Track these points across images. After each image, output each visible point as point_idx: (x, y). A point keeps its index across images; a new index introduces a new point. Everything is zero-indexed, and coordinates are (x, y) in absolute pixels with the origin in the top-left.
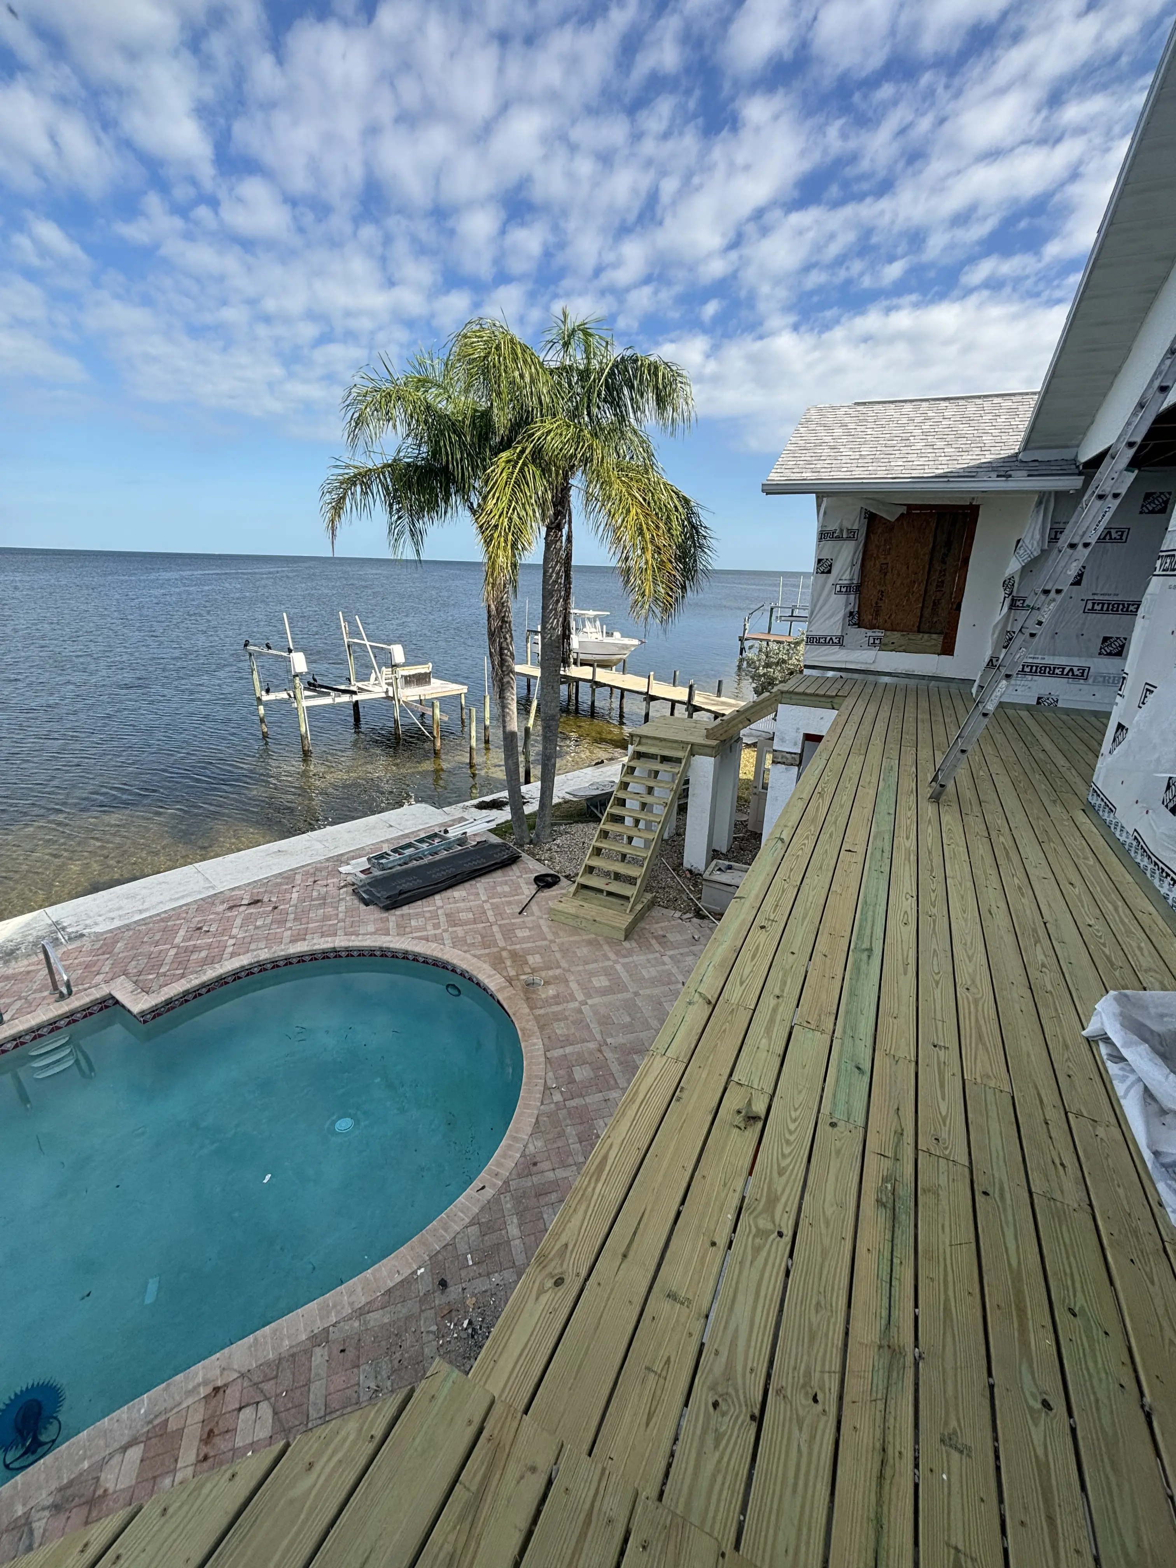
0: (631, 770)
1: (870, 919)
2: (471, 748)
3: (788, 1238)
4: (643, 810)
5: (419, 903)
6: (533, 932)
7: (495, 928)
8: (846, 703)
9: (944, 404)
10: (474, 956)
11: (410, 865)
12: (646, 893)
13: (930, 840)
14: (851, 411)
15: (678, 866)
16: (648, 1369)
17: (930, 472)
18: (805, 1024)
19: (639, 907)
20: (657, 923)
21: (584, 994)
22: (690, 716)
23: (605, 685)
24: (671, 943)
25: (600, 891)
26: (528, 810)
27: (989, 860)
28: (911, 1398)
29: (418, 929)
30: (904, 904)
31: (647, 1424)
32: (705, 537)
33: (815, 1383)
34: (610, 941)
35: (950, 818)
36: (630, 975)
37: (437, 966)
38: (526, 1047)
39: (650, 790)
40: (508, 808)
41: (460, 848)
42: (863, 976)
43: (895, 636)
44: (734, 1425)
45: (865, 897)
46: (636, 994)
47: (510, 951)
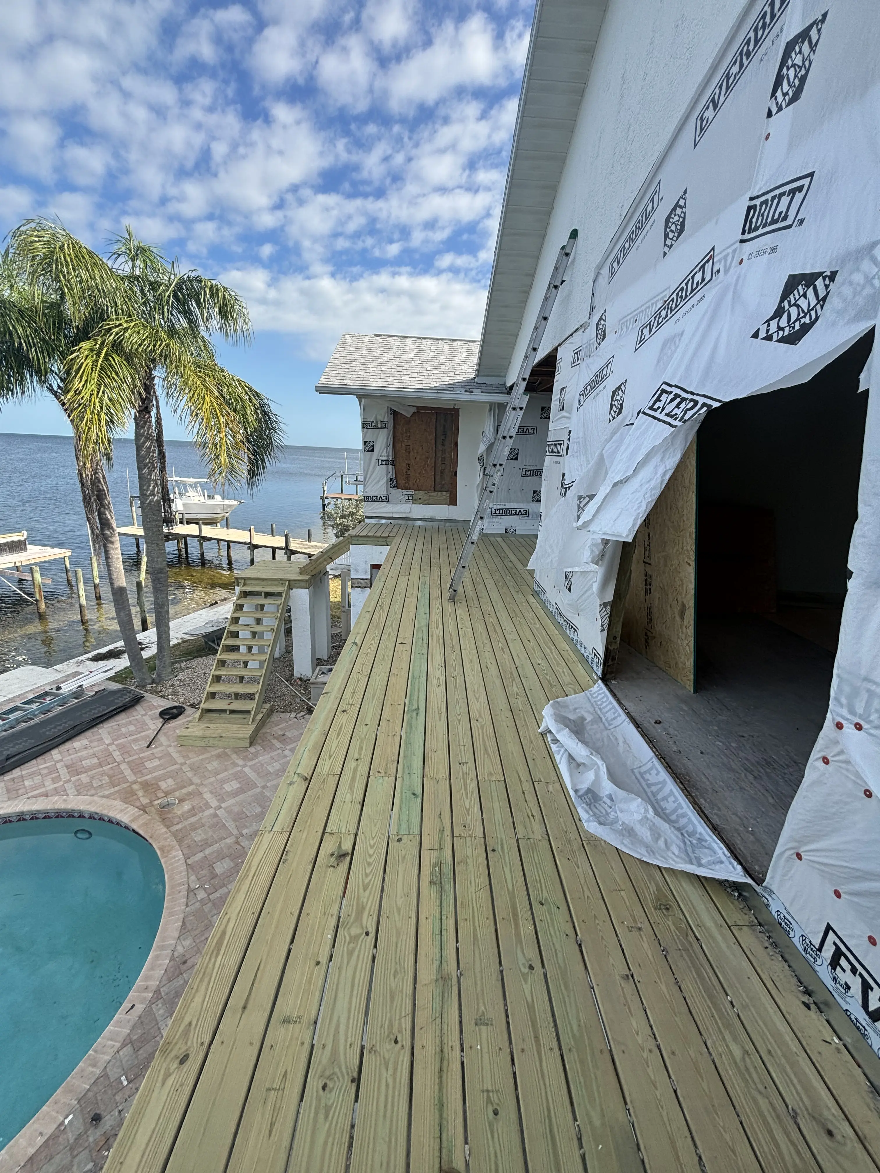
0: (239, 607)
1: (417, 688)
2: (81, 607)
3: (372, 935)
4: (254, 637)
5: (34, 762)
6: (162, 761)
7: (123, 767)
8: (395, 541)
9: (430, 342)
10: (103, 797)
11: (18, 728)
12: (264, 705)
13: (450, 627)
14: (372, 339)
15: (290, 678)
16: (269, 1090)
17: (426, 385)
18: (377, 774)
19: (260, 716)
20: (277, 726)
21: (218, 800)
22: (289, 558)
23: (211, 539)
24: (290, 738)
25: (224, 711)
26: (146, 654)
27: (485, 634)
28: (457, 1006)
29: (33, 788)
30: (437, 673)
31: (270, 1135)
32: (276, 422)
33: (395, 1030)
34: (237, 751)
35: (462, 612)
36: (258, 774)
37: (62, 817)
38: (166, 862)
39: (259, 621)
40: (126, 656)
41: (76, 701)
42: (414, 729)
43: (420, 494)
44: (339, 1094)
45: (413, 674)
46: (264, 787)
47: (141, 783)
